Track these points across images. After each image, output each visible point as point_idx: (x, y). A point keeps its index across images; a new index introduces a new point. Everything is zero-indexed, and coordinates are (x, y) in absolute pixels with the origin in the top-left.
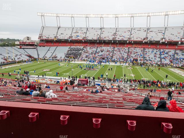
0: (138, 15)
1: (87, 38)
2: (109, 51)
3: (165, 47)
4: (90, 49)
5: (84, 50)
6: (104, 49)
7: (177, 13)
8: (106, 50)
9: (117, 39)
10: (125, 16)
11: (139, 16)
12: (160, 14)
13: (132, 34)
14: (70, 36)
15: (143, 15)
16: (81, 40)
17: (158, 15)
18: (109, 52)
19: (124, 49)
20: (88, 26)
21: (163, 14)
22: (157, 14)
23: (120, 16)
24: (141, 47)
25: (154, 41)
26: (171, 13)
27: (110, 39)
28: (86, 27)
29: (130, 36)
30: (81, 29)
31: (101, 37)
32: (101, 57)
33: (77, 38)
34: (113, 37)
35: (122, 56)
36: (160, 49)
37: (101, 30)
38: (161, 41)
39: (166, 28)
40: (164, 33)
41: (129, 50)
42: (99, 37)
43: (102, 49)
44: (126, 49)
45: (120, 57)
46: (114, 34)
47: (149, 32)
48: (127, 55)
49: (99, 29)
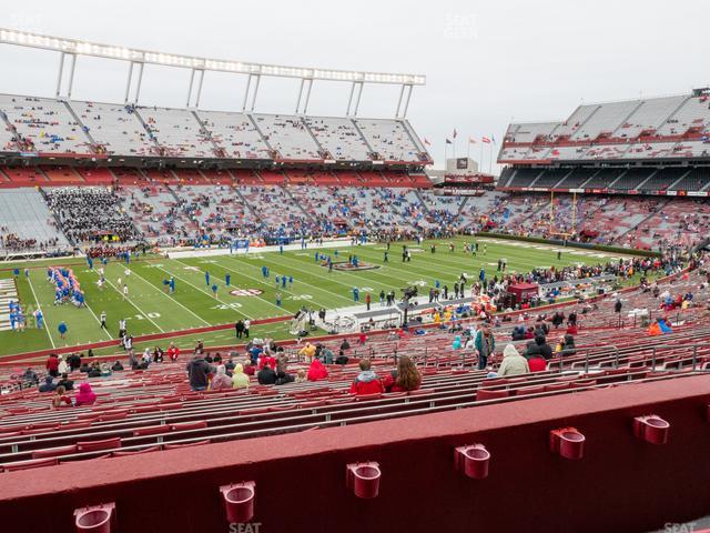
0: (276, 71)
1: (109, 149)
2: (231, 200)
3: (381, 181)
4: (147, 196)
5: (123, 200)
6: (206, 195)
7: (389, 78)
8: (219, 200)
9: (230, 152)
10: (233, 69)
11: (282, 73)
12: (344, 76)
13: (267, 138)
14: (11, 135)
15: (293, 72)
16: (84, 158)
17: (339, 78)
18: (231, 205)
19: (273, 190)
20: (64, 94)
21: (350, 76)
22: (335, 75)
23: (215, 65)
25: (354, 162)
26: (372, 78)
27: (206, 156)
28: (54, 96)
29: (268, 144)
30: (36, 105)
31: (164, 145)
32: (223, 224)
33: (57, 145)
34: (210, 145)
35: (292, 217)
36: (374, 185)
37: (138, 116)
38: (374, 162)
39: (354, 122)
40: (362, 138)
41: (290, 195)
42: (153, 144)
43: (197, 196)
44: (278, 190)
45: (285, 219)
46: (206, 136)
47: (315, 132)
48: (304, 212)
49: (125, 111)
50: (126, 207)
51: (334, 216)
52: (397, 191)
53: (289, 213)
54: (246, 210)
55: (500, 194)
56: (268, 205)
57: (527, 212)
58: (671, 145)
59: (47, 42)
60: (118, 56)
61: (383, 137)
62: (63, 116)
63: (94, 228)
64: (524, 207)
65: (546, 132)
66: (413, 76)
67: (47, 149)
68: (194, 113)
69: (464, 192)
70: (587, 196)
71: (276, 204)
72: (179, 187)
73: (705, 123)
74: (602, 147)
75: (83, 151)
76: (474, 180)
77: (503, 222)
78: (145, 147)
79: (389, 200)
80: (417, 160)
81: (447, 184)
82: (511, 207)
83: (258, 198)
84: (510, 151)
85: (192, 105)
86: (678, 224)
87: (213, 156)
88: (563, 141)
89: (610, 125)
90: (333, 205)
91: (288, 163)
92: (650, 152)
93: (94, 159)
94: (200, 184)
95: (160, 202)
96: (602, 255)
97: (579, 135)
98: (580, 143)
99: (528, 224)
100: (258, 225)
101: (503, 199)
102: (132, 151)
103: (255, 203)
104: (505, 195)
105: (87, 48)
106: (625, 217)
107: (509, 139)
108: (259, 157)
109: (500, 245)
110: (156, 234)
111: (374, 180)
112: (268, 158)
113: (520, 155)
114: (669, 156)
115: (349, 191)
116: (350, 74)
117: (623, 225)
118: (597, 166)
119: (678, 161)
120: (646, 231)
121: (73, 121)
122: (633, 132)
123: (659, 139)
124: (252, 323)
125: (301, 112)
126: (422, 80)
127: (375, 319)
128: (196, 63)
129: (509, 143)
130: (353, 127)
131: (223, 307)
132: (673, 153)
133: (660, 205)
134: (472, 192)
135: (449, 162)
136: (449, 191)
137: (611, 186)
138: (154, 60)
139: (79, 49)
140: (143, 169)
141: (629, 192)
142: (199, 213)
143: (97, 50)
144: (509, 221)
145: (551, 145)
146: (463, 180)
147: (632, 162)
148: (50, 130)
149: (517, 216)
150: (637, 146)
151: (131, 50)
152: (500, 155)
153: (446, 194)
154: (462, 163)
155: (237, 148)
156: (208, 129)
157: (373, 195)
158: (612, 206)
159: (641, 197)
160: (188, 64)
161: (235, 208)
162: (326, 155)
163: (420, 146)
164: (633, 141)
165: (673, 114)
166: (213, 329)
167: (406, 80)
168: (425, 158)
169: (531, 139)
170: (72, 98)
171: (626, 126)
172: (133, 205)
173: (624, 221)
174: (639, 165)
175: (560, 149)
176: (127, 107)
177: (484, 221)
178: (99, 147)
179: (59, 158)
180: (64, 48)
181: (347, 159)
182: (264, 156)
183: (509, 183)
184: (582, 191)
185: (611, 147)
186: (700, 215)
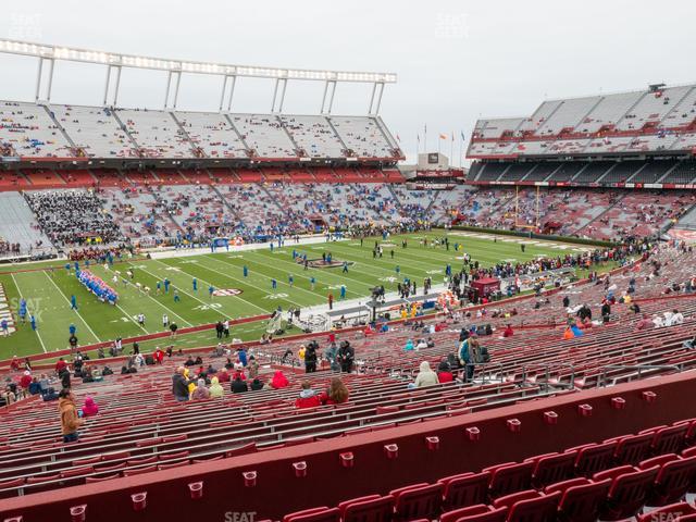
0: (251, 71)
1: (89, 152)
2: (210, 200)
3: (355, 177)
4: (128, 197)
5: (105, 202)
6: (186, 195)
7: (361, 77)
8: (198, 200)
9: (208, 152)
10: (209, 71)
11: (257, 74)
12: (317, 76)
13: (244, 137)
15: (268, 73)
16: (64, 162)
18: (210, 204)
19: (251, 188)
20: (43, 98)
21: (323, 76)
22: (308, 75)
23: (191, 67)
24: (296, 181)
25: (328, 159)
26: (345, 77)
27: (184, 157)
29: (245, 144)
31: (144, 147)
32: (203, 223)
33: (38, 150)
34: (188, 145)
35: (269, 214)
36: (348, 182)
37: (117, 118)
38: (348, 159)
39: (329, 120)
40: (337, 136)
41: (267, 192)
42: (132, 145)
43: (177, 196)
44: (256, 188)
45: (263, 216)
46: (184, 136)
47: (290, 130)
48: (281, 209)
49: (104, 114)
50: (107, 209)
51: (310, 213)
52: (371, 186)
53: (266, 210)
54: (225, 208)
55: (470, 188)
56: (246, 203)
57: (495, 205)
58: (628, 140)
59: (25, 48)
60: (95, 60)
61: (356, 134)
62: (43, 120)
63: (77, 231)
64: (493, 200)
65: (512, 127)
66: (384, 75)
67: (28, 154)
68: (171, 114)
69: (436, 186)
70: (551, 189)
71: (255, 202)
72: (159, 188)
73: (660, 118)
74: (565, 142)
75: (63, 154)
76: (445, 174)
77: (472, 215)
78: (125, 149)
79: (363, 195)
80: (390, 156)
81: (418, 179)
82: (480, 200)
83: (236, 196)
84: (478, 146)
85: (170, 106)
86: (635, 215)
87: (192, 157)
88: (528, 136)
89: (572, 120)
90: (309, 202)
91: (264, 161)
92: (609, 146)
93: (75, 163)
94: (179, 184)
95: (141, 202)
96: (564, 247)
97: (542, 131)
98: (544, 138)
99: (496, 216)
100: (237, 224)
101: (472, 193)
102: (112, 153)
103: (234, 202)
104: (474, 188)
105: (65, 53)
106: (587, 208)
107: (478, 134)
108: (236, 157)
109: (469, 238)
110: (138, 235)
111: (349, 177)
112: (245, 157)
113: (487, 150)
114: (627, 150)
115: (325, 188)
116: (323, 74)
117: (586, 216)
118: (561, 160)
119: (636, 155)
120: (606, 222)
121: (53, 124)
122: (593, 128)
123: (618, 133)
124: (230, 323)
125: (276, 110)
126: (393, 78)
127: (346, 316)
128: (173, 66)
129: (477, 138)
130: (328, 124)
131: (205, 308)
132: (631, 147)
133: (620, 197)
134: (443, 186)
135: (420, 156)
136: (421, 185)
137: (574, 179)
138: (131, 63)
139: (57, 53)
140: (123, 171)
141: (591, 185)
142: (179, 213)
143: (74, 55)
144: (478, 214)
145: (517, 140)
146: (434, 174)
147: (594, 155)
148: (31, 134)
149: (485, 208)
150: (597, 141)
151: (109, 54)
152: (469, 150)
153: (418, 189)
154: (433, 158)
155: (214, 148)
156: (186, 129)
157: (348, 191)
158: (575, 198)
159: (602, 190)
160: (165, 67)
161: (214, 207)
162: (302, 153)
163: (392, 142)
164: (593, 136)
165: (631, 109)
166: (196, 329)
167: (377, 78)
168: (397, 154)
169: (498, 134)
170: (51, 102)
171: (588, 121)
172: (114, 206)
173: (586, 213)
174: (600, 159)
175: (525, 144)
176: (106, 110)
177: (455, 214)
178: (79, 150)
179: (40, 162)
180: (42, 53)
181: (322, 157)
182: (242, 155)
183: (478, 177)
184: (547, 184)
185: (574, 142)
186: (656, 206)
